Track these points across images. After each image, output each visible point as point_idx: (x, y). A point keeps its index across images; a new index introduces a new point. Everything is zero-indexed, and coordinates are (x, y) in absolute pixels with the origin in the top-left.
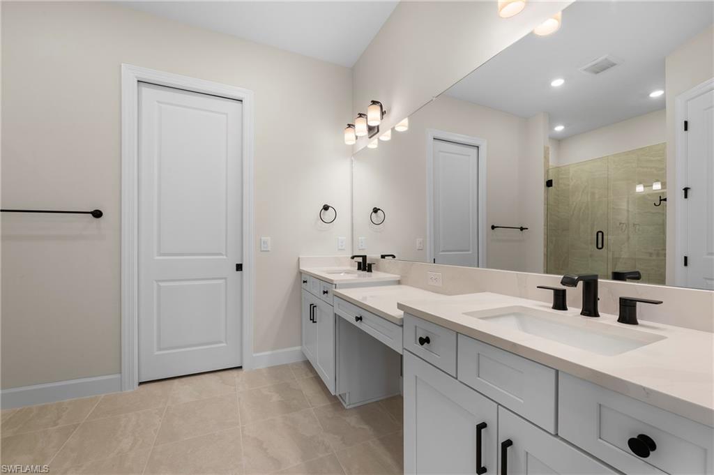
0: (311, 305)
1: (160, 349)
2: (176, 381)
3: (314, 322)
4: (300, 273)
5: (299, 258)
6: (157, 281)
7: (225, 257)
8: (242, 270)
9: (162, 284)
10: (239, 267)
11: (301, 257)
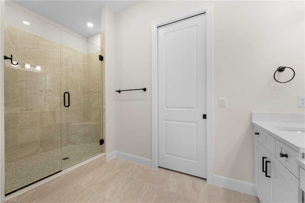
0: (263, 158)
1: (166, 154)
2: (172, 172)
3: (266, 176)
4: (253, 125)
5: (251, 113)
6: (165, 120)
7: (196, 110)
8: (206, 119)
9: (167, 122)
10: (205, 116)
11: (252, 112)
